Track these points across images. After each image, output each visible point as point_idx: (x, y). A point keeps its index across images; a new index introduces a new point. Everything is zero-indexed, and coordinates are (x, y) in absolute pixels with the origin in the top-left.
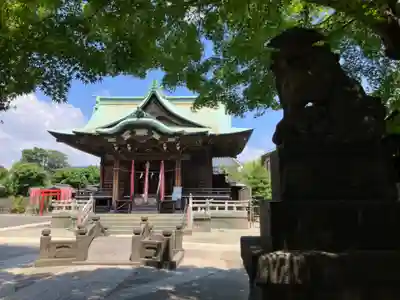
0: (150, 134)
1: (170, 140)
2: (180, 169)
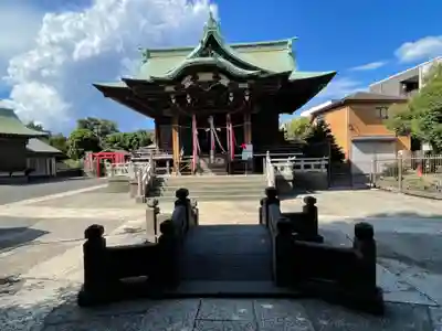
0: (217, 78)
1: (241, 86)
2: (249, 123)
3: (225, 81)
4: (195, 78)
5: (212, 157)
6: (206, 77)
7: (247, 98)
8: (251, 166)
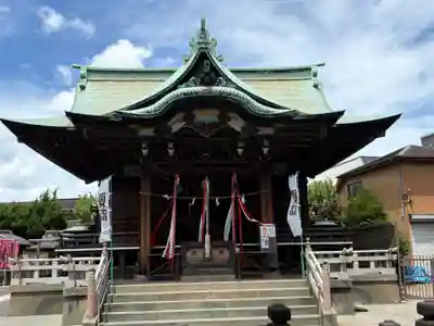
2: (269, 190)
3: (237, 124)
4: (189, 118)
5: (207, 246)
6: (206, 116)
7: (266, 150)
8: (275, 264)
